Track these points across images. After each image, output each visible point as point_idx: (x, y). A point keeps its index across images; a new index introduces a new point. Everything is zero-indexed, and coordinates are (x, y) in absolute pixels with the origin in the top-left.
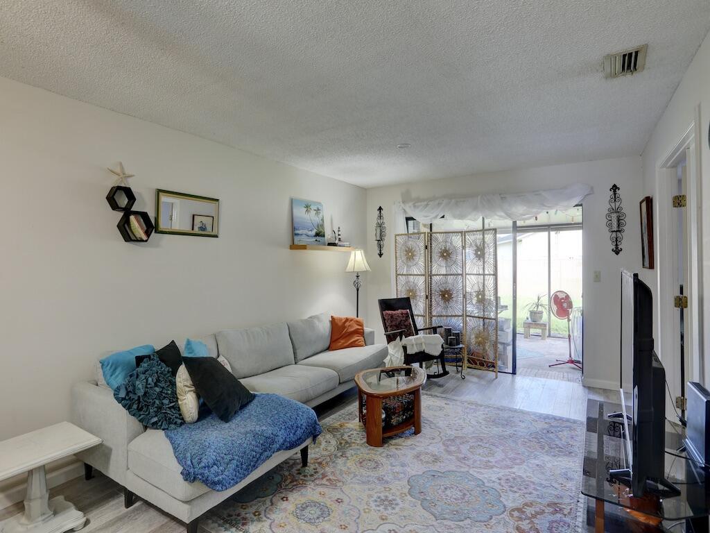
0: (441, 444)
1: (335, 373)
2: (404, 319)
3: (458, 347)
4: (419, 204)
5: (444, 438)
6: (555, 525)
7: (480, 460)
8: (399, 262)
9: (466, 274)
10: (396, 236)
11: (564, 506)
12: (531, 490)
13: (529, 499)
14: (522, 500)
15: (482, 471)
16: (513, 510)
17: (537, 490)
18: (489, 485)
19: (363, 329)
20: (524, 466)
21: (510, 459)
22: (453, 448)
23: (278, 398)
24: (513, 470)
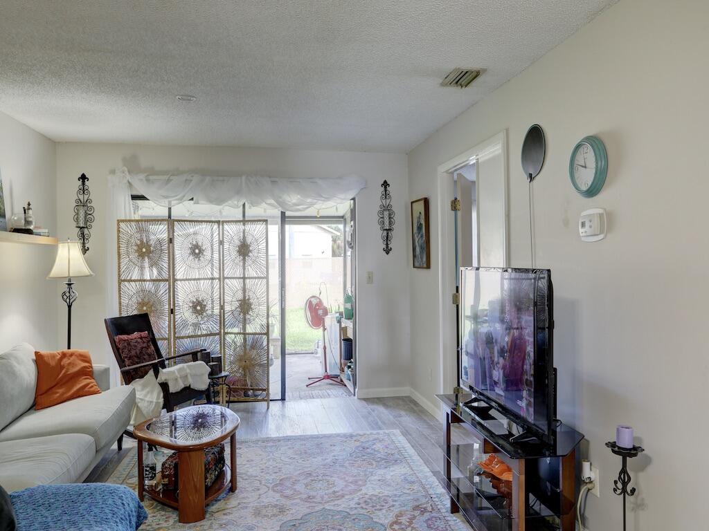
0: (271, 492)
1: (88, 438)
2: (145, 345)
3: (219, 376)
4: (155, 177)
5: (271, 486)
6: (430, 522)
7: (326, 494)
8: (124, 261)
9: (224, 278)
10: (119, 221)
11: (425, 506)
12: (392, 503)
13: (396, 510)
14: (391, 514)
15: (336, 502)
16: (391, 525)
17: (395, 501)
18: (353, 513)
19: (92, 367)
20: (368, 485)
21: (351, 483)
22: (288, 492)
23: (44, 491)
24: (363, 492)
